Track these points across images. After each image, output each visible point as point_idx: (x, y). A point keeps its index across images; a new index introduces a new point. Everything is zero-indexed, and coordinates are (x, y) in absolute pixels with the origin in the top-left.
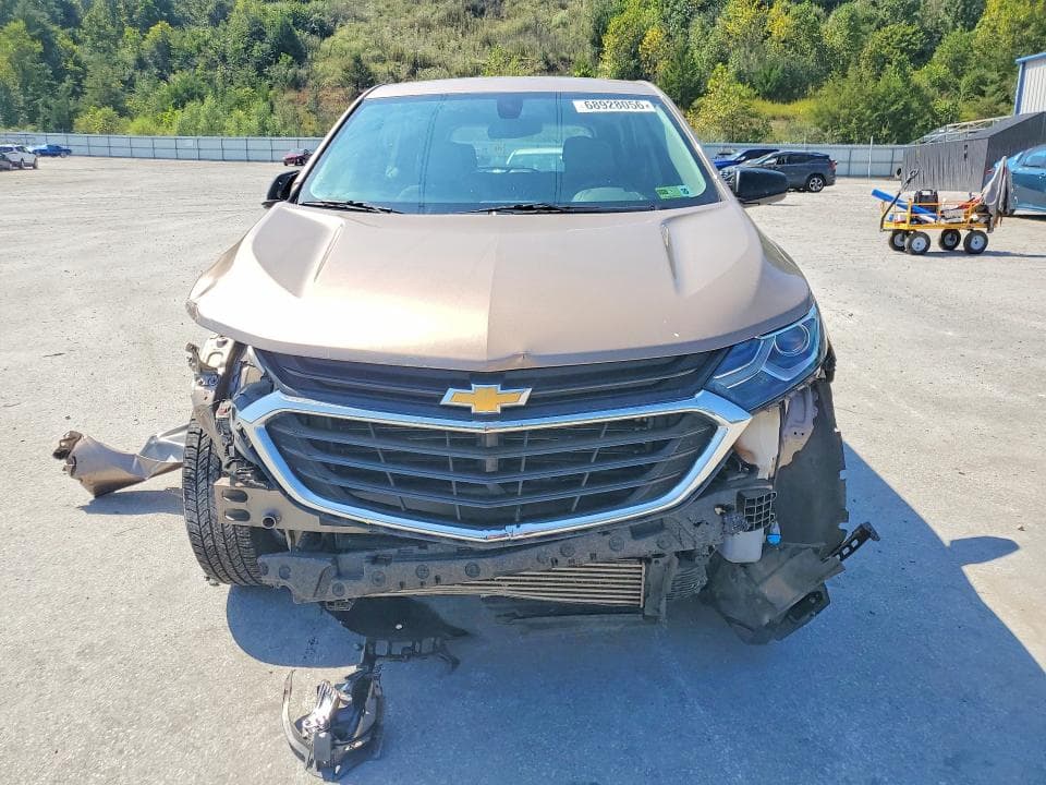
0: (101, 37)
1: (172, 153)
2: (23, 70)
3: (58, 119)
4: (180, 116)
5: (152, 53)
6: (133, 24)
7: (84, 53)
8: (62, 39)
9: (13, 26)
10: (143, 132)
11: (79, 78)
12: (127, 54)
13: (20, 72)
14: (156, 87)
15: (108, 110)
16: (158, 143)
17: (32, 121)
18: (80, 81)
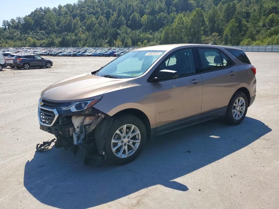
0: (254, 20)
1: (271, 50)
2: (232, 31)
3: (237, 42)
4: (270, 39)
5: (268, 23)
6: (264, 15)
7: (249, 25)
8: (244, 22)
9: (232, 20)
10: (257, 45)
11: (245, 31)
12: (261, 24)
13: (231, 31)
14: (266, 32)
15: (250, 39)
16: (260, 48)
17: (231, 43)
18: (245, 32)
